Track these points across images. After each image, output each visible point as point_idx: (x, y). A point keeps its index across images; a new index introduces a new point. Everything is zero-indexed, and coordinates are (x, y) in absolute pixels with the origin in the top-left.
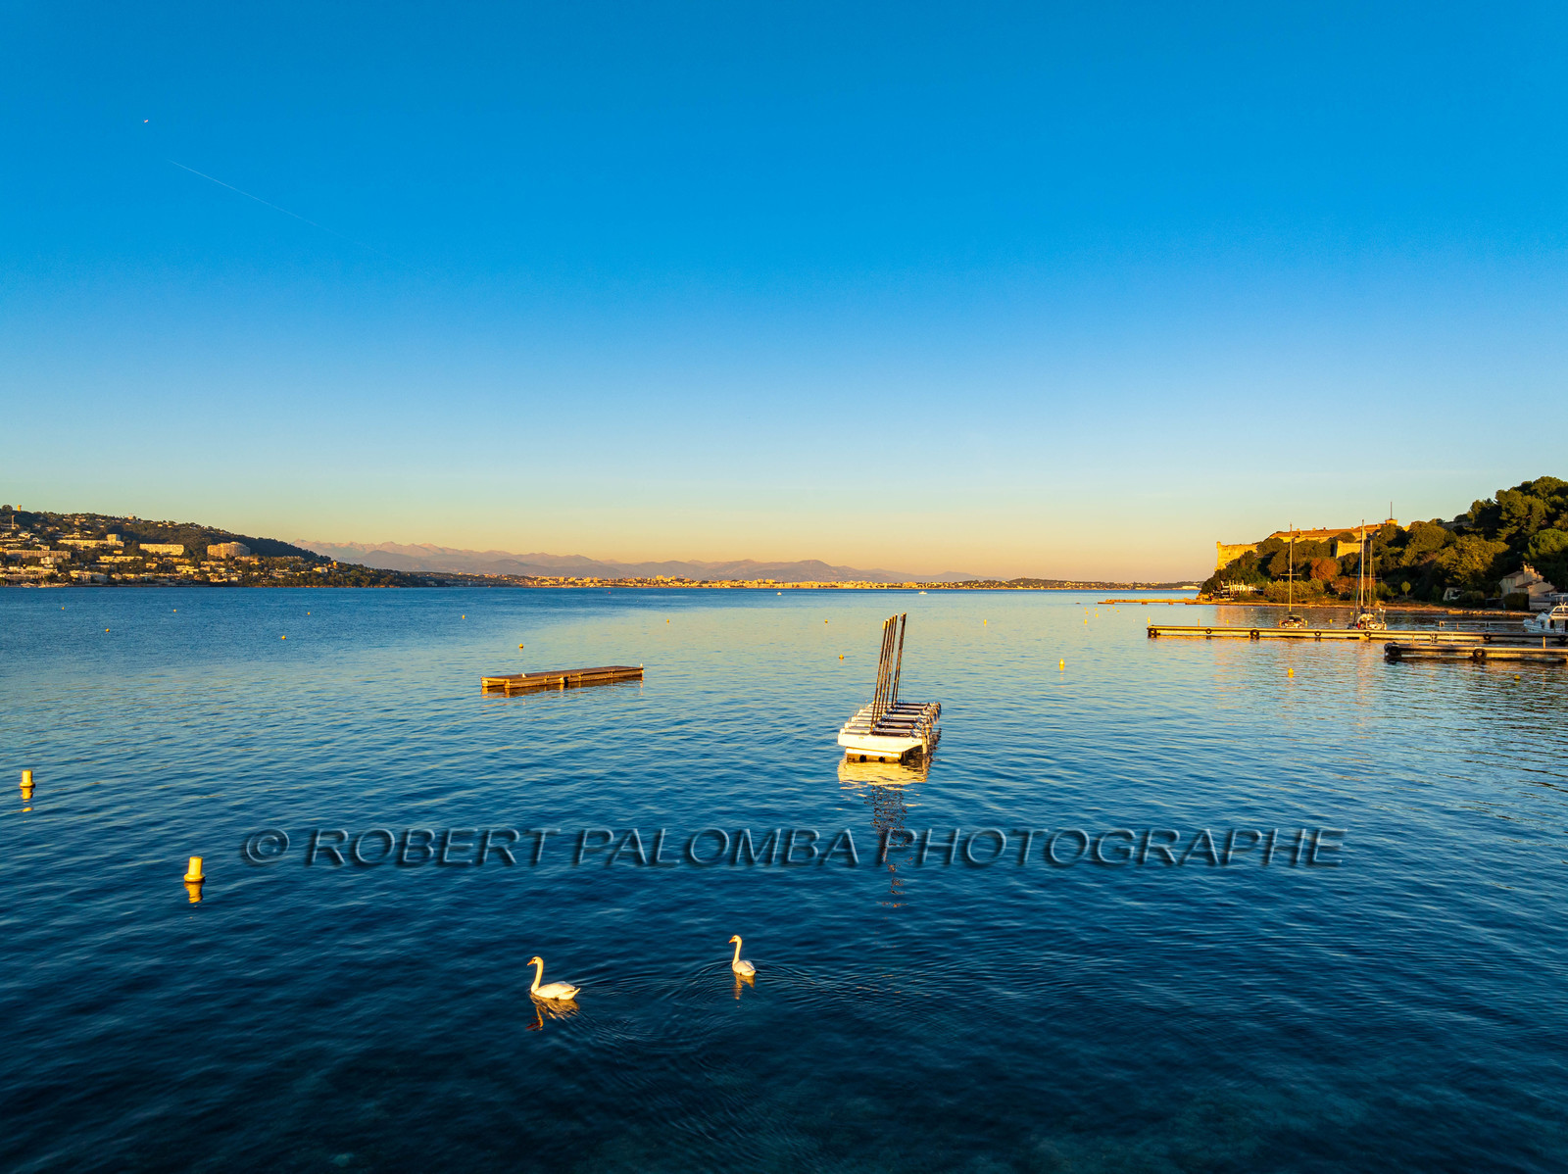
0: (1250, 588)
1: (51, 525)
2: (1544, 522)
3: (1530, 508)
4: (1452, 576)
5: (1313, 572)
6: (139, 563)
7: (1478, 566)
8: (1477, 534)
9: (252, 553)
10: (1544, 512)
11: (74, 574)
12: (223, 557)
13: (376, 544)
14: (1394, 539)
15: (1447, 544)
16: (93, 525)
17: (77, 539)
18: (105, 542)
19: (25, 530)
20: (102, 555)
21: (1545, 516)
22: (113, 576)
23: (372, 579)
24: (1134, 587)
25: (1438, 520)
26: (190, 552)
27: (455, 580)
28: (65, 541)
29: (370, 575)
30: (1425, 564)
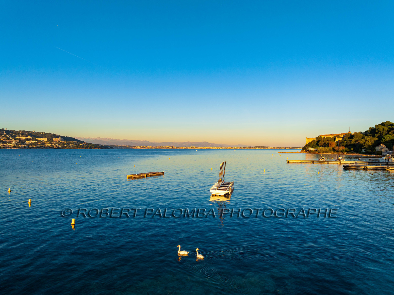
0: (314, 149)
1: (14, 133)
2: (387, 133)
3: (383, 129)
4: (364, 146)
5: (330, 145)
6: (36, 143)
7: (370, 144)
8: (370, 136)
9: (64, 140)
10: (387, 130)
11: (20, 146)
12: (57, 141)
13: (95, 138)
14: (350, 137)
15: (363, 138)
16: (25, 133)
17: (21, 137)
18: (28, 138)
19: (8, 135)
20: (27, 141)
21: (387, 131)
22: (30, 146)
23: (94, 147)
24: (286, 148)
25: (361, 132)
26: (49, 140)
27: (115, 147)
28: (17, 137)
29: (94, 146)
30: (357, 143)
